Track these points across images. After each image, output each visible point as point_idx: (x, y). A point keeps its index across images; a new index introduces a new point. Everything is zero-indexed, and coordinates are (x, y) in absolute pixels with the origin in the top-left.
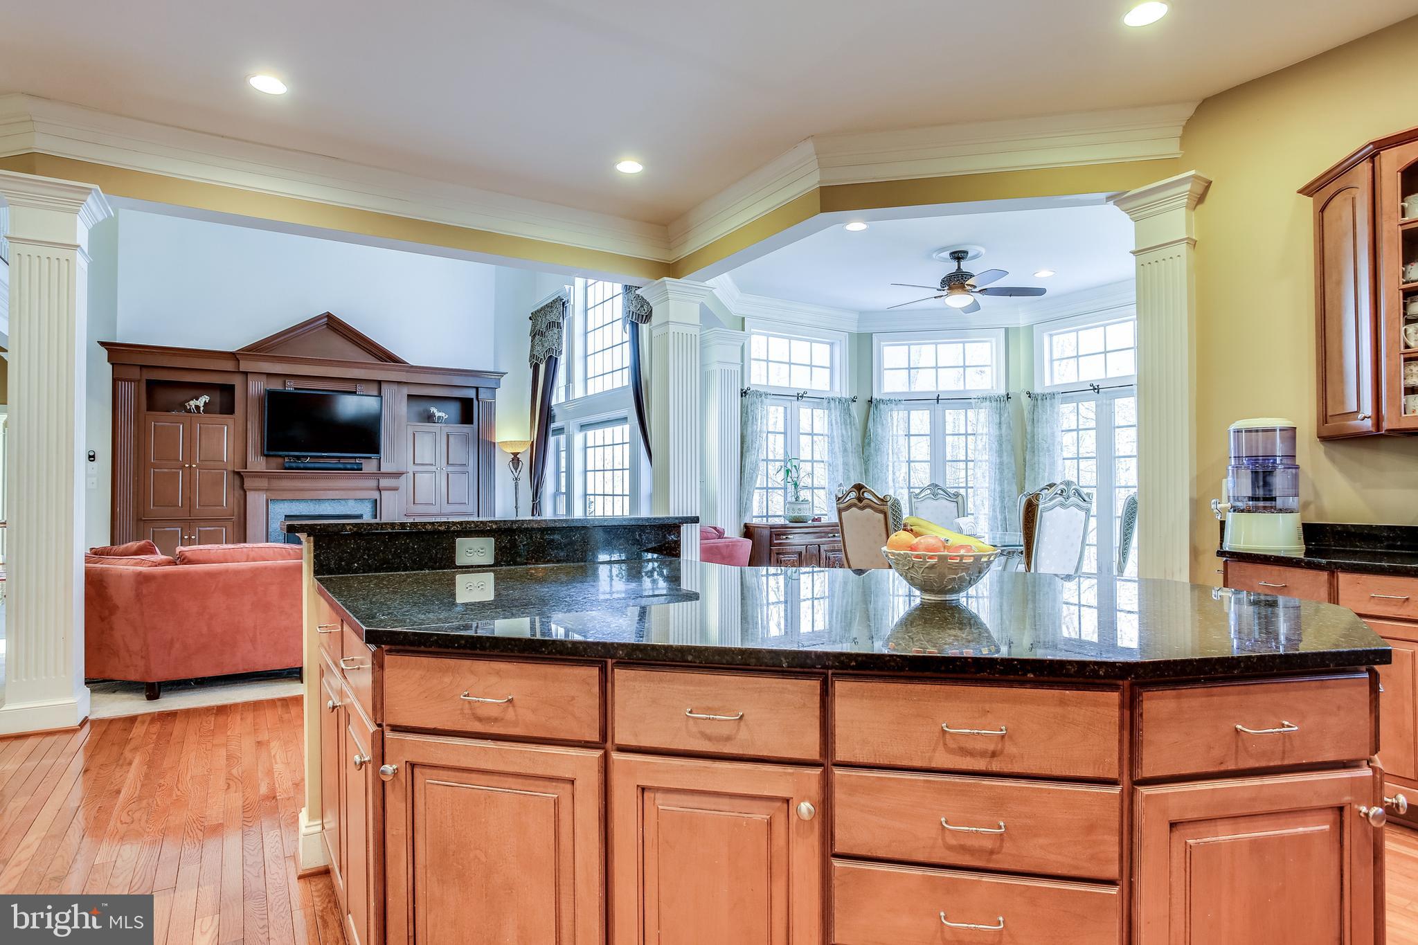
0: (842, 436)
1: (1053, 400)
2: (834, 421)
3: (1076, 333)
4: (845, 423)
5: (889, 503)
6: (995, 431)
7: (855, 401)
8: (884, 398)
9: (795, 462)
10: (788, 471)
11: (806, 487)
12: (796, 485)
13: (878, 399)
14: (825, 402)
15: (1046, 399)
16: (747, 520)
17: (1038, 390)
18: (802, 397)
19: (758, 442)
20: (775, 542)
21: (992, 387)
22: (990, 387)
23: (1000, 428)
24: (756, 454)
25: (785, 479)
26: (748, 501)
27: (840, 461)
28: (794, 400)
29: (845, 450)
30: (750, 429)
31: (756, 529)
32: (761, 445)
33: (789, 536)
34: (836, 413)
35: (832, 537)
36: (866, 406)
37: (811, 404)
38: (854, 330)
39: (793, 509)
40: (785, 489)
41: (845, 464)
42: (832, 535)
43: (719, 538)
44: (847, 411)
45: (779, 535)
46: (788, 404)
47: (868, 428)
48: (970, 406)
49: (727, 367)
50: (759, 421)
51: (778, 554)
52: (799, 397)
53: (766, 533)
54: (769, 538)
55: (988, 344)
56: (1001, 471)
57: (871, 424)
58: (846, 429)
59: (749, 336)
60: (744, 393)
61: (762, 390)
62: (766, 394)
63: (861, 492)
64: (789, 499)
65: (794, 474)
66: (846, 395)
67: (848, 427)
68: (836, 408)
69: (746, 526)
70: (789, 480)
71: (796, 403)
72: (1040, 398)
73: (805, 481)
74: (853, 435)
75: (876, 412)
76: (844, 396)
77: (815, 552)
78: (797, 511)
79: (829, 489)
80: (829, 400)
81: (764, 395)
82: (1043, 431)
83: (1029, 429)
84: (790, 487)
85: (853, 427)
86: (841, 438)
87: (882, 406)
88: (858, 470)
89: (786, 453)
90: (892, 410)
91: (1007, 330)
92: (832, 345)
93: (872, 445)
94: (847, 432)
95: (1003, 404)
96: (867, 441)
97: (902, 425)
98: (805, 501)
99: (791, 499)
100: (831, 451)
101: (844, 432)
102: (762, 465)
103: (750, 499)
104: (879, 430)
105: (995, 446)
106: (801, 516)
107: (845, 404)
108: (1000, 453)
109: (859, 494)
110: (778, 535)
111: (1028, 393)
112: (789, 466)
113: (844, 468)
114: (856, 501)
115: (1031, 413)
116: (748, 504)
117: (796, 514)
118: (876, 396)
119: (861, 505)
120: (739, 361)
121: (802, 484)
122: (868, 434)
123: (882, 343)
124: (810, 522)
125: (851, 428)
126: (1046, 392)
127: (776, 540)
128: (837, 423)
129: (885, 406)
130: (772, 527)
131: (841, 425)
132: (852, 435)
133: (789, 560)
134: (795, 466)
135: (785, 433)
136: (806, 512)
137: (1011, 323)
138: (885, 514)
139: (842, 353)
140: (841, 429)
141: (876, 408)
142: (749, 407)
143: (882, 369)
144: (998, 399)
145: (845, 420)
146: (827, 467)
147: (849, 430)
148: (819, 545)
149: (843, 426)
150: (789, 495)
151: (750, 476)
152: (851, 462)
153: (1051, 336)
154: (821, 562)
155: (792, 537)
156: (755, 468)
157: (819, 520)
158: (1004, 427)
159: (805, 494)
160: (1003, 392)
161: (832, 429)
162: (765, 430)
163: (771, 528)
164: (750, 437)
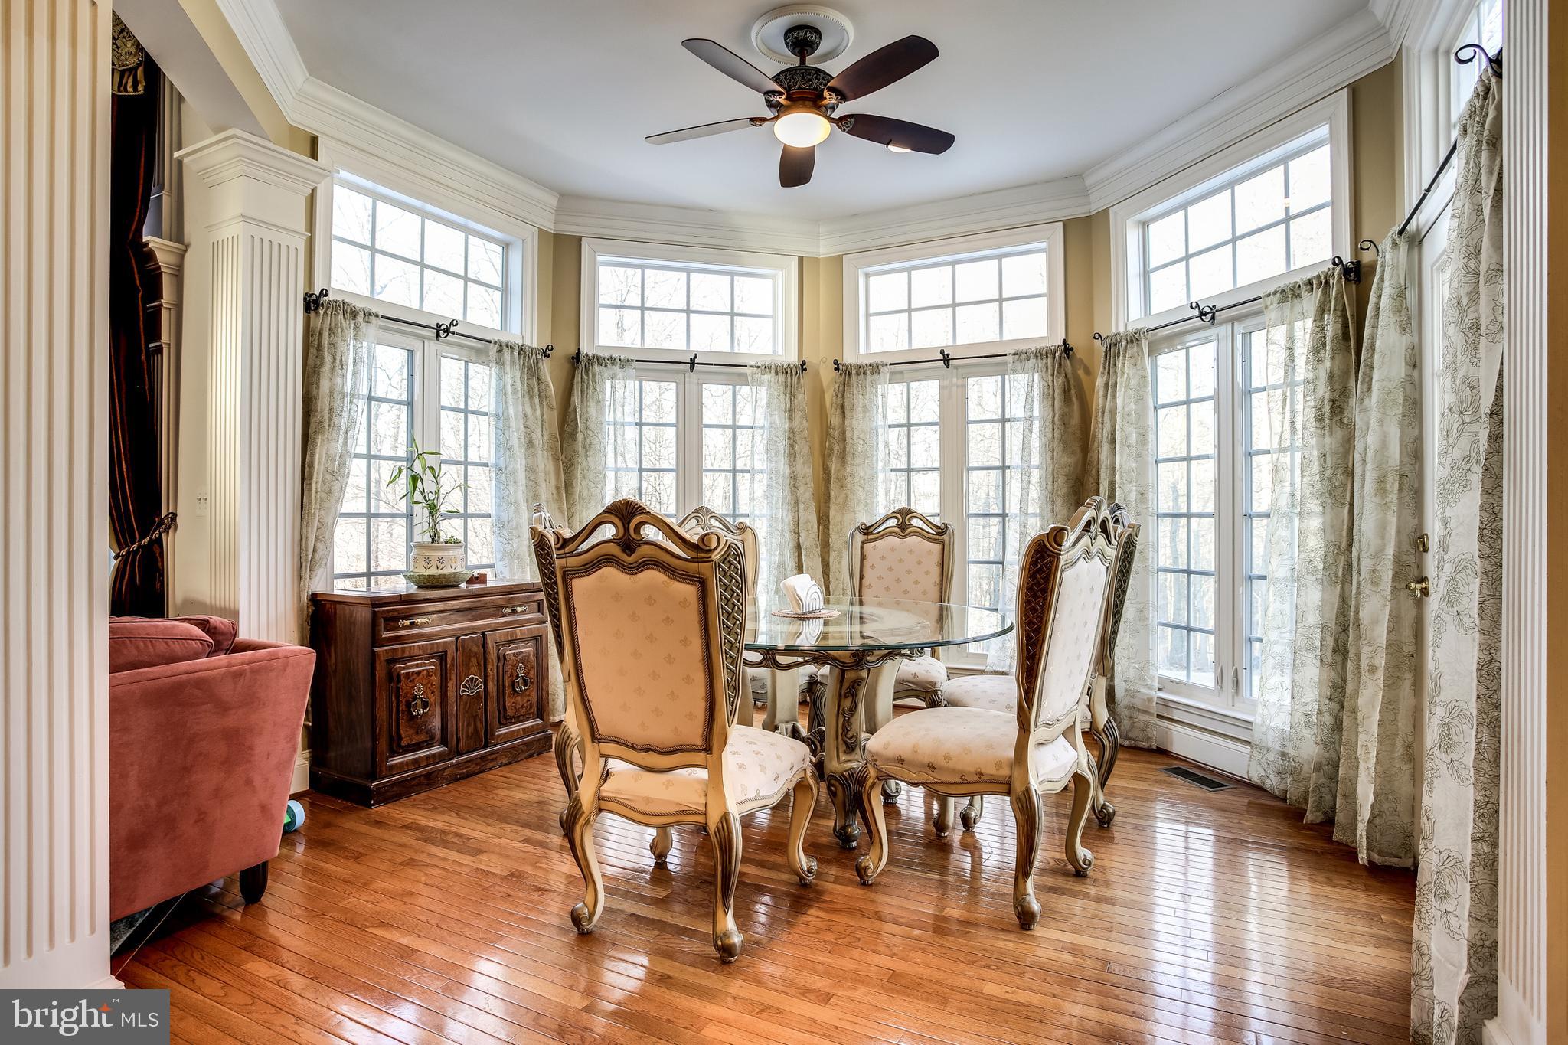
0: (525, 416)
1: (875, 376)
2: (509, 388)
3: (906, 273)
4: (531, 396)
5: (716, 556)
6: (781, 422)
7: (548, 356)
8: (600, 354)
9: (430, 460)
10: (415, 479)
11: (452, 514)
12: (433, 509)
13: (591, 355)
14: (493, 349)
15: (865, 373)
16: (318, 585)
17: (848, 359)
18: (447, 331)
19: (345, 414)
20: (386, 635)
21: (775, 352)
22: (770, 351)
23: (791, 419)
24: (341, 439)
25: (409, 496)
26: (319, 544)
27: (520, 464)
28: (429, 339)
29: (530, 444)
30: (325, 385)
31: (338, 606)
32: (352, 422)
33: (419, 621)
34: (514, 374)
35: (510, 614)
36: (567, 366)
37: (464, 351)
38: (550, 227)
39: (428, 561)
40: (409, 516)
41: (531, 470)
42: (509, 610)
43: (216, 649)
44: (532, 372)
45: (396, 619)
46: (417, 345)
47: (572, 408)
48: (743, 380)
49: (268, 235)
50: (350, 368)
51: (390, 662)
52: (442, 331)
53: (363, 615)
54: (369, 630)
55: (767, 284)
56: (794, 488)
57: (576, 399)
58: (532, 405)
59: (327, 173)
60: (312, 303)
61: (359, 305)
62: (368, 315)
63: (632, 525)
64: (417, 538)
65: (429, 484)
66: (532, 340)
67: (537, 400)
68: (513, 363)
69: (314, 598)
70: (418, 497)
71: (432, 346)
72: (854, 372)
73: (452, 501)
74: (545, 417)
75: (586, 378)
76: (528, 342)
77: (475, 649)
78: (434, 563)
79: (499, 518)
80: (501, 347)
81: (362, 314)
82: (856, 424)
83: (835, 420)
84: (421, 513)
85: (545, 403)
86: (522, 422)
87: (596, 368)
88: (553, 482)
89: (411, 440)
90: (613, 377)
91: (801, 259)
92: (506, 246)
93: (580, 436)
94: (535, 410)
95: (795, 378)
96: (568, 429)
97: (631, 404)
98: (452, 542)
99: (422, 537)
100: (502, 445)
101: (529, 410)
102: (358, 467)
103: (324, 538)
104: (592, 411)
105: (783, 445)
106: (444, 575)
107: (530, 359)
108: (792, 456)
109: (626, 529)
110: (392, 621)
111: (836, 362)
112: (417, 467)
113: (528, 479)
114: (615, 550)
115: (840, 395)
116: (320, 552)
117: (433, 571)
118: (585, 348)
119: (631, 559)
120: (301, 225)
121: (443, 508)
122: (572, 417)
123: (600, 258)
124: (463, 586)
125: (541, 403)
126: (864, 363)
127: (387, 630)
128: (514, 392)
129: (602, 368)
130: (376, 602)
131: (523, 396)
132: (542, 416)
133: (419, 673)
134: (431, 468)
135: (410, 404)
136: (454, 566)
137: (807, 252)
138: (703, 585)
139: (525, 265)
140: (523, 404)
141: (587, 371)
142: (326, 334)
143: (597, 306)
144: (788, 371)
145: (530, 388)
146: (493, 475)
147: (538, 407)
148: (483, 634)
149: (527, 399)
150: (417, 530)
151: (326, 487)
152: (542, 467)
153: (867, 276)
154: (489, 667)
155: (424, 620)
156: (338, 473)
157: (482, 579)
158: (798, 415)
159: (449, 528)
160: (793, 359)
161: (506, 403)
162: (363, 390)
163: (374, 605)
164: (326, 401)
